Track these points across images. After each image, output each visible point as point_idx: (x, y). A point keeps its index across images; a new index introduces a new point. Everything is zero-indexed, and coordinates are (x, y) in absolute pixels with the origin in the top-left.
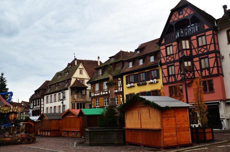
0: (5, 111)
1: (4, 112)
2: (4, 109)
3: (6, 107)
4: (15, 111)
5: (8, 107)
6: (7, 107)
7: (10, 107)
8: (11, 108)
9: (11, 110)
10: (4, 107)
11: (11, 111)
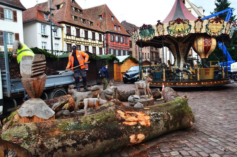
0: (179, 32)
1: (176, 35)
2: (177, 29)
3: (179, 23)
4: (203, 31)
5: (184, 23)
6: (181, 24)
7: (188, 22)
8: (190, 26)
9: (190, 28)
10: (176, 24)
11: (193, 31)
